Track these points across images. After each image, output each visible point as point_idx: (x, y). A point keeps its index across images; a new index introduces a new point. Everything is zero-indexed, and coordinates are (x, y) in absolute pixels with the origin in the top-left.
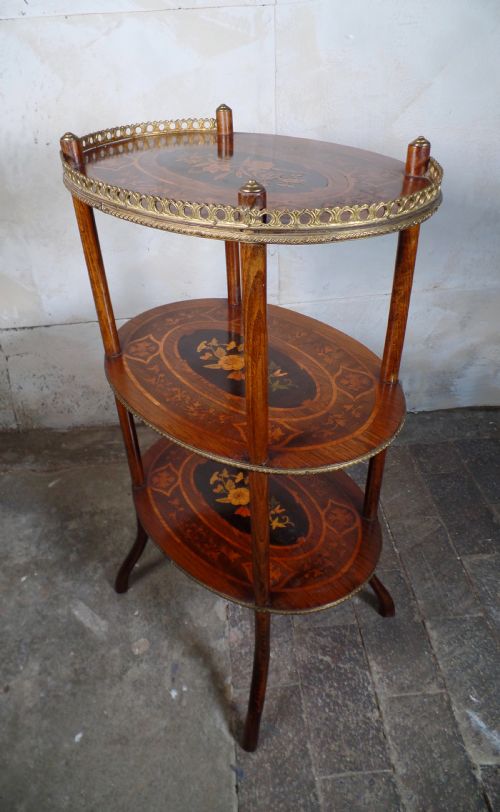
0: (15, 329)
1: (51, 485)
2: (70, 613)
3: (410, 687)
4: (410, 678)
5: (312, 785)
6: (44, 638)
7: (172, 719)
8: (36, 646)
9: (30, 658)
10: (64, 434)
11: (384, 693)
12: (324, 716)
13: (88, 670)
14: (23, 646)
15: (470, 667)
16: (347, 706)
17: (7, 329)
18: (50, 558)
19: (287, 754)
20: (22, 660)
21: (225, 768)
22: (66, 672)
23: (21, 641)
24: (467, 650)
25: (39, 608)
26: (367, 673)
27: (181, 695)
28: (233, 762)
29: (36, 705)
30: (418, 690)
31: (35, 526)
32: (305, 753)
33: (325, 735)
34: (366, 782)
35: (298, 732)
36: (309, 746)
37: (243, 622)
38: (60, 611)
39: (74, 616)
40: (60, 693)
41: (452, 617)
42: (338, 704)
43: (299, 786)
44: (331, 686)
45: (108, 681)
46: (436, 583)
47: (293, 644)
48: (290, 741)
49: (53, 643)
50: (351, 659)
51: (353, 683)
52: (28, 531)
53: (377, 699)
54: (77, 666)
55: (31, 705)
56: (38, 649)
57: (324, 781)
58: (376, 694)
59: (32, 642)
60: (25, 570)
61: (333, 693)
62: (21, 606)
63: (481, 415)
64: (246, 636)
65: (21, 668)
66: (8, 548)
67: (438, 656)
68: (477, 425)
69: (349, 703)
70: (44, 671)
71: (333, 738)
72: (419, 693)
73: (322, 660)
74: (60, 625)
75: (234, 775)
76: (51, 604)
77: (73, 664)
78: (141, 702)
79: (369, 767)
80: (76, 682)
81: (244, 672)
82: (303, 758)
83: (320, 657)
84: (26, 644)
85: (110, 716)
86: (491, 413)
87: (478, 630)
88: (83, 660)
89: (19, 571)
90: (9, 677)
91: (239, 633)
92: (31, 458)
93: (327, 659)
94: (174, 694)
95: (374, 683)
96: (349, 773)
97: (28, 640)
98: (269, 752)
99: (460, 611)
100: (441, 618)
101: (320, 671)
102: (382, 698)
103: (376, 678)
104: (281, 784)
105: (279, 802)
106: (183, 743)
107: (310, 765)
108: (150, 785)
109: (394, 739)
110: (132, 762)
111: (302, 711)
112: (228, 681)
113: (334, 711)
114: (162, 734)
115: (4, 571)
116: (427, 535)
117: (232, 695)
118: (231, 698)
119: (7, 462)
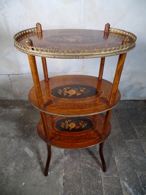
0: (14, 74)
1: (22, 115)
2: (24, 150)
3: (110, 175)
4: (110, 172)
6: (17, 156)
7: (48, 180)
8: (14, 158)
9: (13, 162)
10: (26, 101)
12: (87, 181)
13: (27, 165)
14: (11, 158)
15: (126, 170)
16: (93, 179)
17: (12, 74)
18: (20, 135)
19: (77, 191)
20: (11, 162)
21: (61, 194)
22: (22, 166)
23: (11, 157)
24: (125, 165)
25: (16, 148)
26: (99, 170)
27: (51, 174)
28: (63, 193)
29: (13, 174)
30: (112, 176)
31: (17, 126)
32: (81, 191)
33: (87, 187)
35: (80, 186)
36: (82, 189)
37: (68, 155)
38: (21, 149)
39: (25, 151)
40: (20, 171)
41: (122, 156)
42: (91, 179)
44: (89, 173)
45: (32, 169)
46: (118, 147)
47: (80, 161)
48: (78, 188)
49: (19, 158)
50: (95, 166)
51: (95, 173)
52: (15, 127)
53: (101, 178)
54: (25, 164)
55: (12, 174)
56: (15, 159)
58: (101, 176)
59: (14, 157)
60: (13, 138)
61: (90, 175)
62: (12, 147)
63: (133, 102)
64: (68, 159)
65: (10, 164)
66: (10, 132)
67: (117, 167)
68: (132, 105)
69: (94, 178)
70: (16, 165)
71: (89, 187)
72: (112, 177)
73: (87, 166)
74: (21, 153)
76: (19, 147)
77: (24, 164)
78: (40, 175)
80: (24, 169)
82: (81, 193)
83: (87, 165)
84: (12, 158)
85: (32, 178)
86: (135, 102)
87: (128, 160)
88: (26, 163)
89: (12, 138)
90: (7, 166)
91: (67, 157)
92: (17, 107)
93: (89, 166)
94: (49, 173)
95: (100, 173)
97: (13, 157)
98: (72, 191)
99: (124, 155)
100: (119, 156)
101: (87, 169)
102: (102, 177)
106: (50, 187)
109: (104, 189)
110: (37, 191)
111: (81, 180)
112: (63, 170)
113: (90, 180)
114: (45, 184)
115: (8, 137)
116: (117, 134)
117: (64, 174)
118: (63, 175)
119: (11, 108)
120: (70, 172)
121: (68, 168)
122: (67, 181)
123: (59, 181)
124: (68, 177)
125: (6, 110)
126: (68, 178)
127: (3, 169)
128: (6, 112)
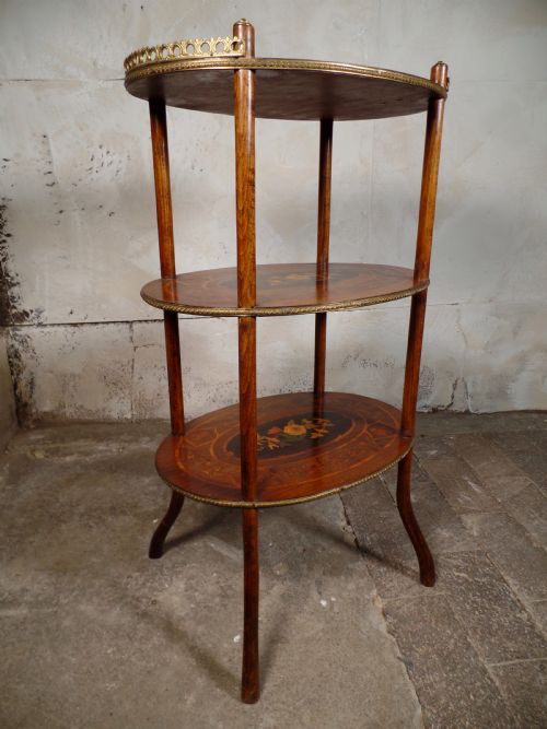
2: (207, 545)
5: (484, 671)
7: (328, 622)
9: (174, 578)
11: (526, 600)
12: (476, 618)
16: (494, 609)
19: (451, 647)
20: (166, 580)
21: (392, 659)
22: (212, 588)
26: (505, 585)
27: (331, 604)
28: (399, 655)
29: (187, 614)
32: (469, 647)
33: (483, 632)
34: (537, 667)
35: (455, 630)
36: (469, 639)
38: (197, 543)
39: (211, 547)
40: (210, 605)
42: (486, 609)
43: (471, 672)
44: (474, 595)
48: (451, 637)
49: (194, 567)
50: (485, 575)
51: (494, 592)
52: (154, 488)
53: (521, 604)
54: (222, 584)
55: (182, 614)
56: (180, 572)
57: (495, 668)
58: (519, 600)
60: (157, 514)
61: (478, 600)
63: (535, 416)
65: (167, 586)
66: (136, 500)
68: (534, 422)
69: (496, 607)
70: (190, 588)
71: (490, 634)
73: (458, 576)
75: (403, 665)
77: (218, 582)
78: (293, 610)
79: (534, 655)
80: (224, 596)
81: (388, 586)
82: (467, 649)
83: (456, 574)
85: (265, 620)
90: (155, 593)
92: (147, 439)
94: (324, 603)
95: (514, 592)
96: (517, 661)
98: (433, 646)
101: (459, 584)
102: (526, 603)
103: (515, 589)
104: (453, 670)
105: (457, 686)
106: (344, 641)
107: (476, 655)
108: (321, 675)
110: (297, 658)
111: (453, 613)
112: (375, 592)
113: (484, 613)
114: (321, 634)
115: (135, 515)
116: (521, 489)
117: (380, 604)
118: (381, 606)
119: (125, 441)
120: (403, 596)
121: (391, 584)
122: (402, 620)
123: (371, 623)
124: (398, 608)
125: (107, 445)
126: (401, 611)
127: (144, 600)
128: (111, 451)
